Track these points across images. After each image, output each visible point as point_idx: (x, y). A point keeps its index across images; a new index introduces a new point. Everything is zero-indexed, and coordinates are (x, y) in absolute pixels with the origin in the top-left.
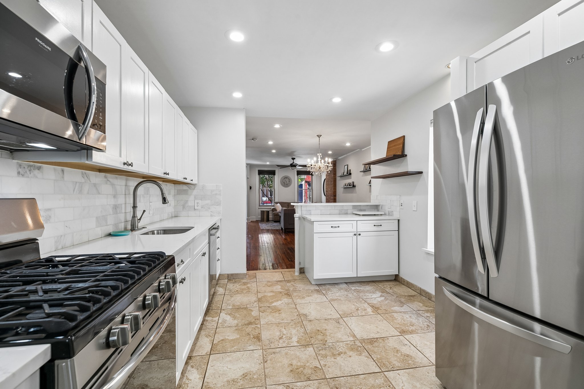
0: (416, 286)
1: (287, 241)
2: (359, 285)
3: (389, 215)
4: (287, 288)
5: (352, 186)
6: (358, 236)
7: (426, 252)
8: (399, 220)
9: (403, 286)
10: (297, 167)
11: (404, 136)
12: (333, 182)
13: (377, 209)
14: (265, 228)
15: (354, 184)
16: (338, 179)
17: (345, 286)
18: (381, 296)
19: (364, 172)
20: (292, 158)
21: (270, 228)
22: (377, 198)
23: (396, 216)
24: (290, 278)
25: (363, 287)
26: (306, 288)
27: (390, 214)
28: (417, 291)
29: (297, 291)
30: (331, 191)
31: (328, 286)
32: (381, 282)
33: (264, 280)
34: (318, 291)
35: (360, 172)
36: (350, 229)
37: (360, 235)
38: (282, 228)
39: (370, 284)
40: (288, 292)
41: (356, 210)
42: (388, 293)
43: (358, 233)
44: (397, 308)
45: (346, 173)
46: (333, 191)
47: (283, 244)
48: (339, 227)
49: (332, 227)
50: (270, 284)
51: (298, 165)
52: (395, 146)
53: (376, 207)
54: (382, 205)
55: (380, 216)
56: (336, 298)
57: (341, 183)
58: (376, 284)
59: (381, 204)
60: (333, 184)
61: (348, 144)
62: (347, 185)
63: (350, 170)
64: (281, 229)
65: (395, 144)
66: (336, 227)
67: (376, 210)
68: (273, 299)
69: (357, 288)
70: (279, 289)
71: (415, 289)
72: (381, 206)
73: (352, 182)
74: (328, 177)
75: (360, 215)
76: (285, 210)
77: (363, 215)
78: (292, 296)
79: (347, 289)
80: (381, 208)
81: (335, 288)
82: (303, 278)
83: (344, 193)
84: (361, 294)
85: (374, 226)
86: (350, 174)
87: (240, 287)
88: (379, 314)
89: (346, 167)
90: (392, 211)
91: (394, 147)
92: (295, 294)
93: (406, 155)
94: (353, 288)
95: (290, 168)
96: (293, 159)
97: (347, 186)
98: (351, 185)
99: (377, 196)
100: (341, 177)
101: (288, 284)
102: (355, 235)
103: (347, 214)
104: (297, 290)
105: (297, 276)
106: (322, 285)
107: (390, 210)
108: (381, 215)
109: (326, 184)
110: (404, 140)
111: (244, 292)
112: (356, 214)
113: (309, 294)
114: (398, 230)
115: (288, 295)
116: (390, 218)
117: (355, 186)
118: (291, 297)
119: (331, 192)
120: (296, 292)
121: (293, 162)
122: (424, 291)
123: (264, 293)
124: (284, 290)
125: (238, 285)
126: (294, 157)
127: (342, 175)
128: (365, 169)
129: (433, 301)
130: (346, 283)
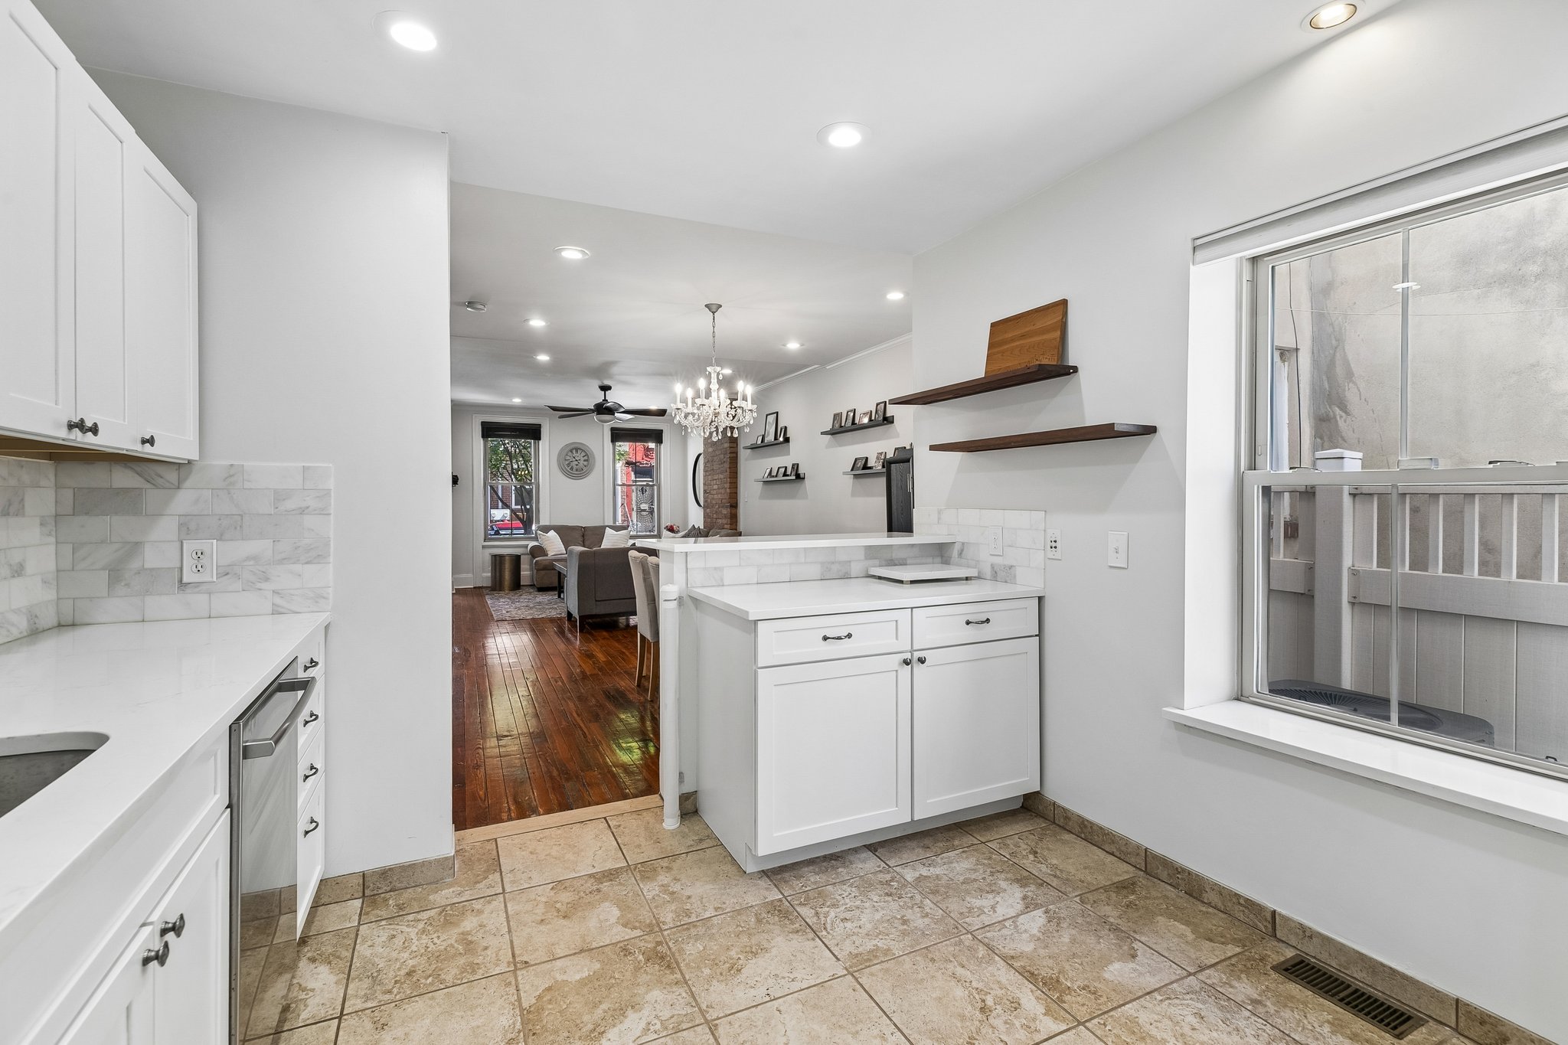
0: (1127, 842)
1: (594, 663)
2: (920, 853)
3: (995, 577)
4: (646, 916)
5: (794, 478)
6: (915, 665)
7: (1175, 722)
8: (1040, 599)
9: (1067, 837)
10: (616, 414)
11: (1063, 304)
12: (727, 465)
13: (942, 556)
14: (508, 615)
15: (801, 471)
16: (744, 454)
17: (869, 864)
18: (1029, 905)
19: (833, 433)
20: (601, 384)
21: (528, 614)
22: (939, 519)
23: (1030, 582)
24: (650, 852)
25: (939, 860)
26: (731, 903)
27: (1001, 574)
28: (1133, 860)
29: (693, 924)
30: (723, 491)
31: (813, 878)
32: (988, 829)
33: (537, 879)
34: (782, 912)
35: (822, 433)
36: (889, 643)
37: (922, 661)
38: (570, 615)
39: (956, 842)
40: (659, 943)
41: (877, 562)
42: (1042, 885)
43: (917, 655)
44: (1118, 971)
45: (770, 438)
46: (728, 490)
47: (584, 676)
48: (849, 636)
49: (825, 638)
50: (566, 897)
51: (623, 410)
52: (1023, 336)
53: (940, 552)
54: (963, 544)
55: (963, 584)
56: (870, 945)
57: (754, 470)
58: (976, 842)
59: (959, 539)
60: (728, 470)
61: (793, 346)
62: (774, 473)
63: (786, 428)
64: (564, 615)
65: (1027, 329)
66: (839, 638)
67: (939, 559)
68: (595, 1006)
69: (924, 872)
70: (615, 930)
71: (1119, 849)
72: (957, 547)
73: (793, 465)
74: (710, 450)
75: (901, 582)
76: (582, 554)
77: (912, 582)
78: (683, 968)
79: (888, 883)
80: (960, 554)
81: (843, 882)
82: (701, 840)
83: (762, 497)
84: (954, 905)
85: (968, 623)
86: (787, 440)
87: (425, 940)
88: (1080, 1023)
89: (772, 418)
90: (1011, 567)
91: (1022, 342)
92: (692, 949)
93: (1075, 369)
94: (910, 875)
95: (595, 417)
96: (605, 388)
97: (776, 476)
98: (789, 472)
99: (940, 512)
100: (754, 447)
101: (650, 889)
102: (906, 662)
103: (846, 577)
104: (693, 918)
105: (673, 833)
106: (786, 875)
107: (998, 560)
108: (967, 579)
109: (705, 471)
110: (1065, 314)
111: (449, 978)
112: (880, 578)
113: (754, 941)
114: (1040, 635)
115: (662, 958)
116: (1002, 590)
117: (802, 476)
118: (679, 976)
119: (720, 496)
120: (693, 932)
121: (605, 400)
122: (1165, 863)
123: (548, 966)
124: (638, 933)
125: (412, 932)
126: (607, 382)
127: (759, 442)
128: (837, 426)
129: (1209, 904)
130: (872, 848)
